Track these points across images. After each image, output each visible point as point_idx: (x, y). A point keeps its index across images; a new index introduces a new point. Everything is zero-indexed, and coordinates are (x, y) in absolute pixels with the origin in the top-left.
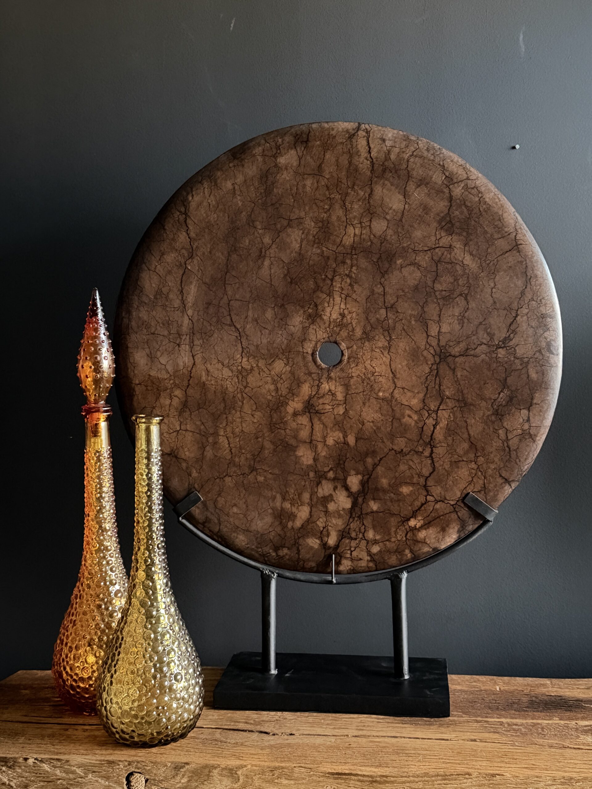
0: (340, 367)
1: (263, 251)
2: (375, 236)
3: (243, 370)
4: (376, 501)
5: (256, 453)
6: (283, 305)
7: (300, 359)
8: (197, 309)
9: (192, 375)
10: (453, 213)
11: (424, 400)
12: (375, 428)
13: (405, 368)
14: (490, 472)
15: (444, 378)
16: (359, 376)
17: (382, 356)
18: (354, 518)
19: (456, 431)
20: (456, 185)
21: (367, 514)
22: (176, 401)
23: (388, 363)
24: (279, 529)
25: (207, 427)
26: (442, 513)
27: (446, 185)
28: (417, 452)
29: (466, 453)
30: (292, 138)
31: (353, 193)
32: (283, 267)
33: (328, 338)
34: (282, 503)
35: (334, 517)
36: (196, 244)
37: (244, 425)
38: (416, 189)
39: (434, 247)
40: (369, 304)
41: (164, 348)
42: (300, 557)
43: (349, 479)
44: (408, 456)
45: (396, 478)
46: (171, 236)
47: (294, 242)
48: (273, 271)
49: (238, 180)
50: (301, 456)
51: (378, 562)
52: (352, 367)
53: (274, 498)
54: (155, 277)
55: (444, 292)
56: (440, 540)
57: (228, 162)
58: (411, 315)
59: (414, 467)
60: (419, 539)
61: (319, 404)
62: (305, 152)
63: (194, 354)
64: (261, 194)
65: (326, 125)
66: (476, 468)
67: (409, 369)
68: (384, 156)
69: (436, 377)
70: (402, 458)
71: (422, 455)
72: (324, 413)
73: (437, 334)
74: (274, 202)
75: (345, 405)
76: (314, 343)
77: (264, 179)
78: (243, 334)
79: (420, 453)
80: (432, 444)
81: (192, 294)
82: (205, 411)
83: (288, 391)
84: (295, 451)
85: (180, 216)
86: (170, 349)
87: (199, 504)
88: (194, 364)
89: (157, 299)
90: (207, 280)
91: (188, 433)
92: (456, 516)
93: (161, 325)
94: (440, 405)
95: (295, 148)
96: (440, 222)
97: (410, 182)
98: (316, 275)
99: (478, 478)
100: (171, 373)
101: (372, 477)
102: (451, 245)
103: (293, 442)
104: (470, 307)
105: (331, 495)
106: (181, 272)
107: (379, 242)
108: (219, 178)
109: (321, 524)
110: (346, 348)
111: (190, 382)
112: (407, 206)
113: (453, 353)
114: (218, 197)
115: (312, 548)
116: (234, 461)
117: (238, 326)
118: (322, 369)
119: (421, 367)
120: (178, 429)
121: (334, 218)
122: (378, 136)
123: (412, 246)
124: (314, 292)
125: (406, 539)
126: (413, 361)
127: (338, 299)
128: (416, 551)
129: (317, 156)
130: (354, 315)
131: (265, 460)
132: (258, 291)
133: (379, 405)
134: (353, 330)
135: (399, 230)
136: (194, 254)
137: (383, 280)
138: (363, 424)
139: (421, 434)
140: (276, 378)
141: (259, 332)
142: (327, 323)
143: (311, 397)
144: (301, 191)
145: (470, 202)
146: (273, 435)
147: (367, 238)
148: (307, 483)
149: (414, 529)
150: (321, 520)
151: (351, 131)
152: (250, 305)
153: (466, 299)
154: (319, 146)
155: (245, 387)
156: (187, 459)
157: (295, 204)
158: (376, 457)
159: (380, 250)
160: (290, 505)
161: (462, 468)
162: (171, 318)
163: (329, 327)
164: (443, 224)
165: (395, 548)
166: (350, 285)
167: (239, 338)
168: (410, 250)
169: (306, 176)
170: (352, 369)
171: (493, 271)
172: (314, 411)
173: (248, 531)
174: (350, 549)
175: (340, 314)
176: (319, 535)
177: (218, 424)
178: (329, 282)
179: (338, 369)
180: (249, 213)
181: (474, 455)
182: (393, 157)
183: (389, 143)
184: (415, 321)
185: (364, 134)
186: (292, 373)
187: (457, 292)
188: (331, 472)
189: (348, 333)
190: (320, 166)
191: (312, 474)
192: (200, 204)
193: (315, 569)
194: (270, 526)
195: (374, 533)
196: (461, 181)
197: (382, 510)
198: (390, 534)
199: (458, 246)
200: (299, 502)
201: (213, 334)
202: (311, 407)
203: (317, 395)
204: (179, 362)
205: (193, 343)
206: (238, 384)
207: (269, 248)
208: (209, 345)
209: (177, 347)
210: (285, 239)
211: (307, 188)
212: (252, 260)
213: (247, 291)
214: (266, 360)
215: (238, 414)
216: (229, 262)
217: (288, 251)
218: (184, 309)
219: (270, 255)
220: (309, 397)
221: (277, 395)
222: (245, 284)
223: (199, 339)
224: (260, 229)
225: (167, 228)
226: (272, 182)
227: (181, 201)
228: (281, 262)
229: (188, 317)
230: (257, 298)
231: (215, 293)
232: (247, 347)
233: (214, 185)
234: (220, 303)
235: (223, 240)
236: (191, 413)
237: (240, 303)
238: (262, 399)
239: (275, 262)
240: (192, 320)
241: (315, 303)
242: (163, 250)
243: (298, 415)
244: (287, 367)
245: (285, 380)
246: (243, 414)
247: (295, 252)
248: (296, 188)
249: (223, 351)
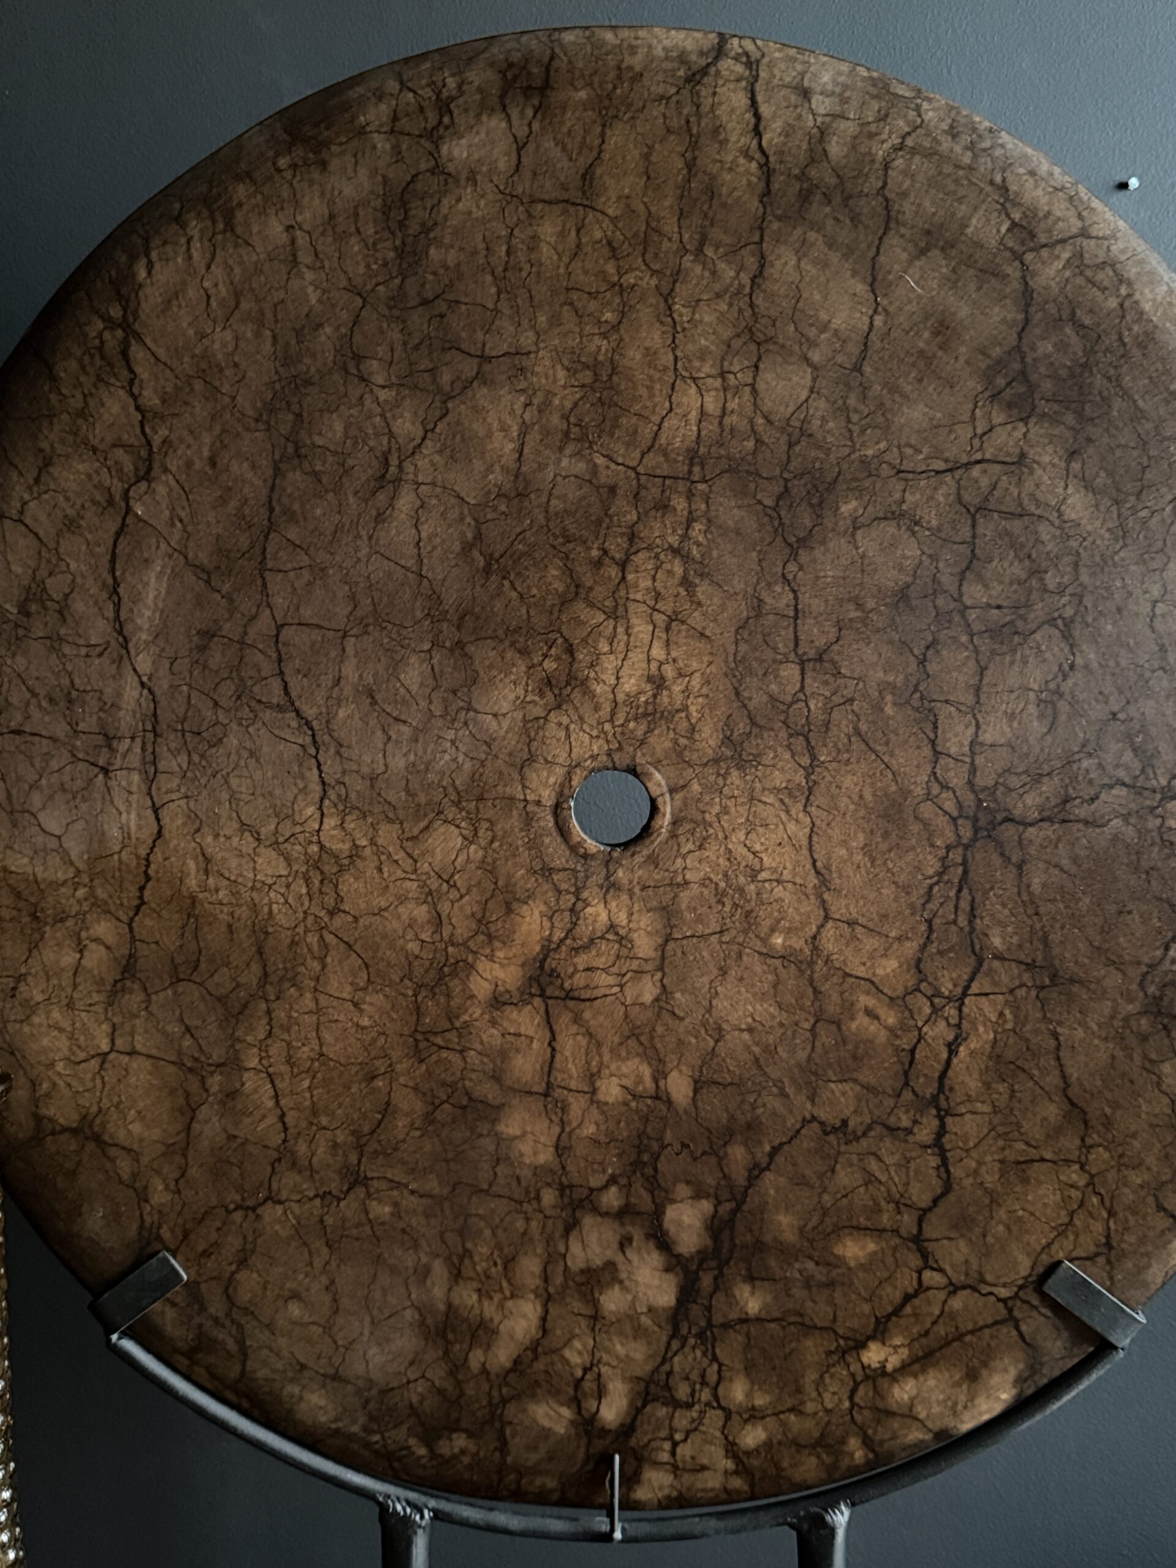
0: (645, 852)
1: (394, 461)
2: (770, 422)
3: (325, 856)
4: (758, 1283)
5: (366, 1129)
6: (460, 644)
7: (515, 821)
8: (169, 652)
9: (151, 872)
10: (1033, 348)
11: (919, 961)
12: (756, 1050)
13: (858, 857)
14: (1128, 1195)
15: (985, 893)
16: (705, 882)
17: (783, 815)
18: (685, 1340)
19: (1018, 1063)
20: (1045, 253)
21: (726, 1326)
22: (95, 958)
23: (805, 842)
24: (438, 1374)
25: (203, 1043)
26: (970, 1327)
27: (1011, 250)
28: (892, 1130)
29: (1054, 1134)
30: (491, 75)
31: (698, 269)
32: (462, 518)
33: (609, 755)
34: (450, 1289)
35: (621, 1334)
36: (163, 432)
37: (328, 1037)
38: (910, 263)
39: (964, 459)
40: (743, 647)
41: (54, 778)
42: (509, 1459)
43: (671, 1213)
44: (864, 1143)
45: (825, 1213)
46: (76, 403)
47: (498, 435)
48: (425, 529)
49: (308, 215)
50: (516, 1138)
51: (758, 1475)
52: (684, 851)
53: (424, 1274)
54: (22, 542)
55: (995, 611)
56: (960, 1407)
57: (271, 153)
58: (885, 687)
59: (883, 1179)
60: (894, 1407)
61: (576, 971)
62: (536, 126)
63: (158, 804)
64: (385, 265)
65: (609, 36)
66: (1082, 1183)
67: (873, 860)
68: (805, 146)
69: (960, 891)
70: (843, 1148)
71: (911, 1138)
72: (589, 1000)
73: (966, 749)
74: (430, 295)
75: (659, 975)
76: (560, 771)
77: (396, 215)
78: (326, 738)
79: (901, 1134)
80: (943, 1104)
81: (150, 600)
82: (194, 987)
83: (474, 926)
84: (494, 1122)
85: (107, 335)
86: (79, 783)
87: (176, 1293)
88: (160, 834)
89: (28, 614)
90: (203, 557)
91: (136, 1063)
92: (1014, 1333)
93: (44, 704)
94: (971, 980)
95: (504, 108)
96: (988, 376)
97: (892, 240)
98: (571, 546)
99: (1091, 1214)
100: (81, 865)
101: (745, 1207)
102: (1023, 455)
103: (488, 1091)
104: (1079, 661)
105: (611, 1265)
106: (113, 526)
107: (785, 438)
108: (240, 205)
109: (575, 1356)
110: (665, 789)
111: (147, 893)
112: (879, 320)
113: (1017, 813)
114: (237, 271)
115: (546, 1433)
116: (293, 1153)
117: (310, 712)
118: (586, 856)
119: (910, 857)
120: (105, 1046)
121: (634, 355)
122: (788, 80)
123: (893, 456)
124: (565, 602)
125: (853, 1405)
126: (886, 835)
127: (642, 629)
128: (881, 1443)
129: (579, 139)
130: (696, 681)
131: (396, 1149)
132: (376, 595)
133: (771, 977)
134: (693, 729)
135: (852, 402)
136: (156, 465)
137: (792, 567)
138: (719, 1034)
139: (906, 1073)
140: (434, 884)
141: (379, 733)
142: (607, 708)
143: (548, 949)
144: (522, 257)
145: (1091, 311)
146: (424, 1067)
147: (743, 425)
148: (534, 1224)
149: (879, 1375)
150: (577, 1344)
151: (694, 58)
152: (350, 644)
153: (1067, 636)
154: (585, 107)
155: (331, 913)
156: (135, 1147)
157: (504, 307)
158: (760, 1142)
159: (785, 467)
160: (475, 1297)
161: (1039, 1183)
162: (77, 681)
163: (611, 721)
164: (1001, 382)
165: (816, 1434)
166: (685, 582)
167: (313, 751)
168: (885, 470)
169: (540, 206)
170: (684, 858)
171: (1160, 544)
172: (557, 993)
173: (335, 1377)
174: (670, 1438)
175: (650, 679)
176: (571, 1391)
177: (239, 1033)
178: (614, 572)
179: (638, 859)
180: (343, 330)
181: (1078, 1142)
182: (835, 148)
183: (821, 104)
184: (895, 704)
185: (739, 68)
186: (489, 868)
187: (1039, 611)
188: (613, 1189)
189: (676, 742)
190: (587, 175)
191: (549, 1197)
192: (172, 297)
193: (555, 1497)
194: (412, 1363)
195: (747, 1387)
196: (1063, 241)
197: (776, 1314)
198: (799, 1390)
199: (1046, 459)
200: (505, 1284)
201: (225, 735)
202: (549, 979)
203: (568, 942)
204: (106, 827)
205: (154, 763)
206: (307, 904)
207: (413, 453)
208: (209, 772)
209: (101, 776)
210: (467, 424)
211: (545, 248)
212: (356, 493)
213: (340, 594)
214: (401, 823)
215: (308, 1001)
216: (275, 496)
217: (478, 465)
218: (124, 652)
219: (416, 476)
220: (543, 946)
221: (437, 937)
222: (331, 572)
223: (175, 753)
224: (383, 387)
225: (62, 375)
226: (423, 225)
227: (111, 282)
228: (453, 500)
229: (136, 679)
230: (371, 621)
231: (231, 600)
232: (339, 782)
233: (224, 231)
234: (245, 633)
235: (257, 420)
236: (148, 995)
237: (316, 635)
238: (388, 953)
239: (434, 501)
240: (150, 690)
241: (566, 640)
242: (48, 449)
243: (505, 1004)
244: (473, 848)
245: (463, 891)
246: (323, 1000)
247: (502, 467)
248: (504, 248)
249: (258, 792)
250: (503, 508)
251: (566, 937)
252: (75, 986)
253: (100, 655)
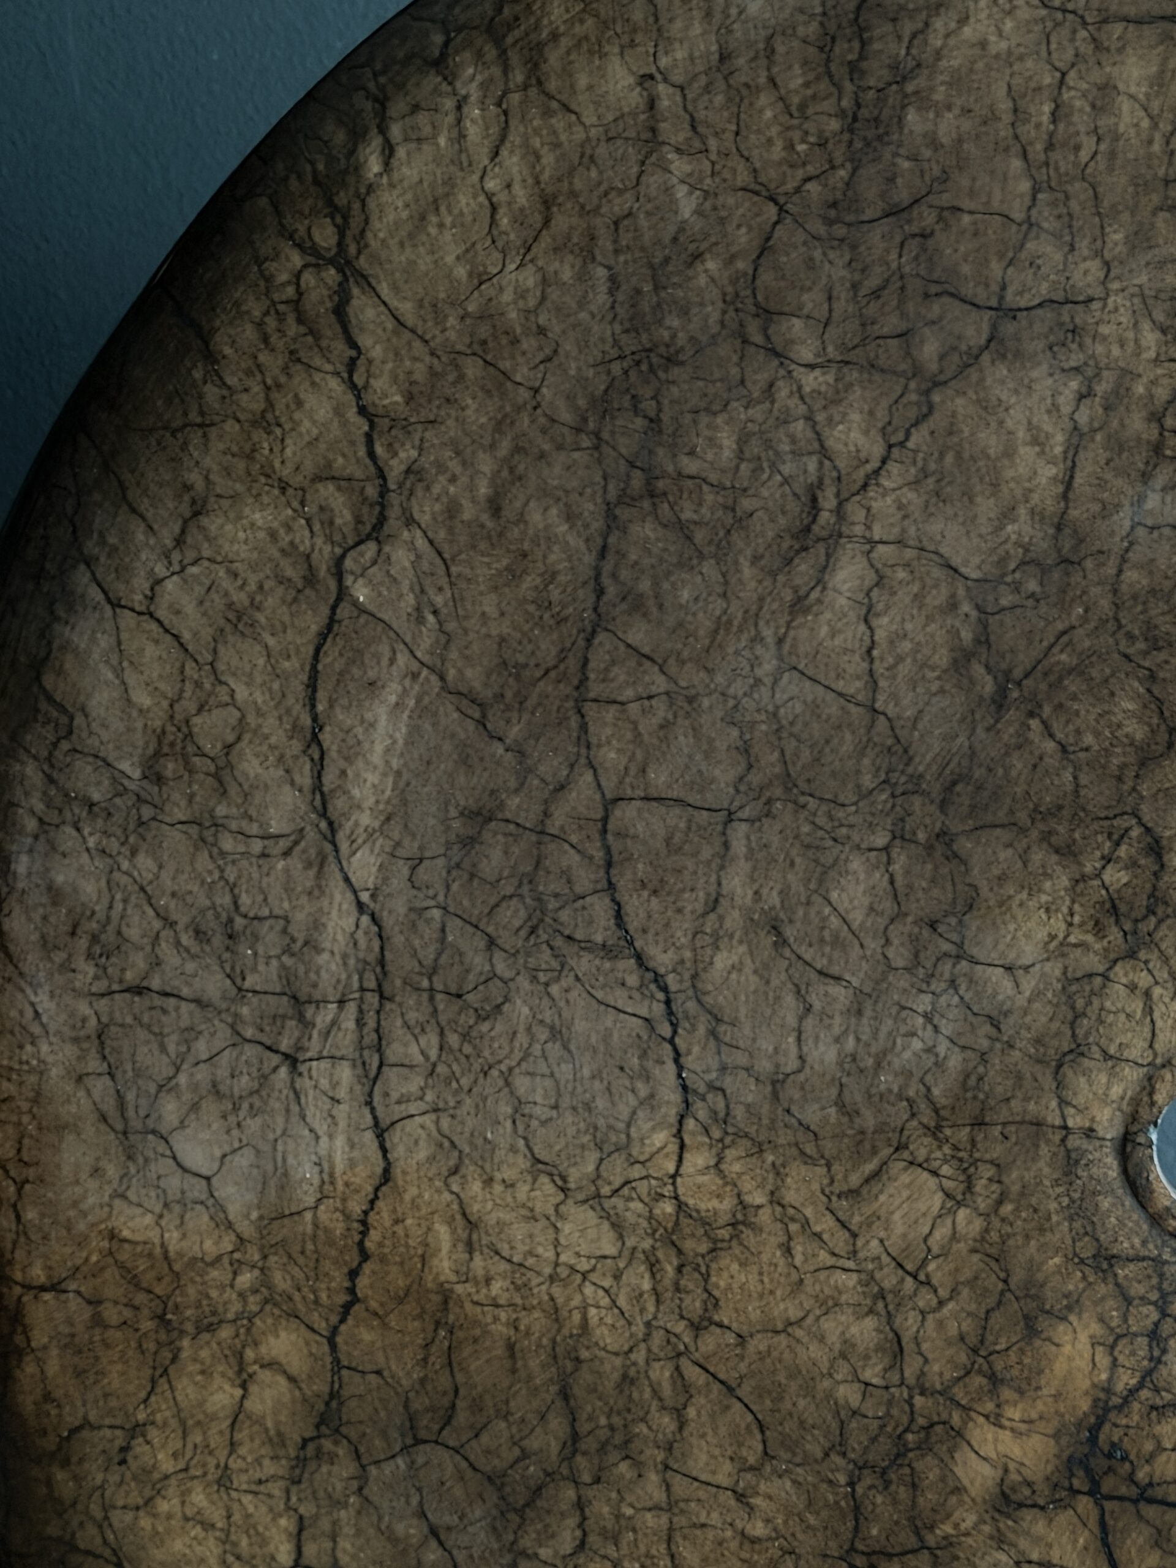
1: (828, 500)
3: (684, 1221)
7: (1043, 1165)
8: (411, 847)
9: (370, 1244)
22: (269, 1397)
25: (460, 1557)
32: (953, 606)
36: (407, 453)
37: (688, 1554)
41: (202, 1074)
46: (252, 402)
47: (1027, 452)
48: (884, 626)
49: (680, 54)
54: (151, 650)
61: (1160, 1448)
63: (385, 1122)
64: (822, 144)
74: (902, 195)
76: (1132, 1075)
77: (845, 50)
78: (691, 1005)
81: (376, 758)
82: (445, 1455)
83: (963, 1358)
85: (308, 278)
88: (387, 1175)
89: (159, 780)
90: (474, 677)
93: (186, 939)
98: (1160, 655)
100: (246, 1229)
106: (314, 623)
108: (555, 36)
111: (362, 1282)
114: (548, 159)
117: (662, 958)
124: (1147, 760)
132: (790, 746)
136: (393, 513)
140: (889, 1278)
141: (790, 1000)
144: (1081, 121)
152: (739, 832)
155: (697, 1328)
162: (245, 900)
167: (666, 1030)
169: (1117, 29)
172: (1123, 1490)
177: (525, 1542)
180: (740, 265)
186: (993, 1252)
201: (506, 999)
202: (1104, 1463)
203: (1145, 1394)
204: (291, 1161)
205: (379, 1050)
206: (651, 1308)
207: (865, 486)
208: (476, 1067)
209: (283, 1072)
210: (966, 432)
211: (1126, 106)
212: (756, 559)
213: (721, 745)
214: (829, 1165)
215: (652, 1487)
216: (607, 567)
217: (986, 507)
218: (328, 847)
219: (869, 527)
220: (1096, 1401)
221: (896, 1378)
222: (706, 702)
223: (416, 1031)
224: (812, 367)
225: (228, 351)
226: (894, 67)
227: (316, 182)
228: (936, 572)
229: (350, 896)
230: (778, 792)
231: (522, 753)
232: (712, 1087)
233: (525, 87)
234: (546, 814)
235: (578, 430)
236: (363, 1467)
237: (675, 817)
238: (802, 1403)
239: (901, 574)
240: (373, 916)
241: (1148, 830)
242: (200, 485)
243: (1021, 1505)
244: (962, 1214)
245: (943, 1293)
246: (680, 1486)
247: (1032, 512)
248: (1047, 108)
249: (566, 1102)
250: (1032, 586)
251: (1141, 1385)
252: (233, 1445)
253: (286, 854)
